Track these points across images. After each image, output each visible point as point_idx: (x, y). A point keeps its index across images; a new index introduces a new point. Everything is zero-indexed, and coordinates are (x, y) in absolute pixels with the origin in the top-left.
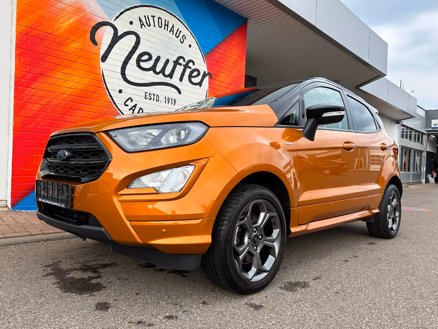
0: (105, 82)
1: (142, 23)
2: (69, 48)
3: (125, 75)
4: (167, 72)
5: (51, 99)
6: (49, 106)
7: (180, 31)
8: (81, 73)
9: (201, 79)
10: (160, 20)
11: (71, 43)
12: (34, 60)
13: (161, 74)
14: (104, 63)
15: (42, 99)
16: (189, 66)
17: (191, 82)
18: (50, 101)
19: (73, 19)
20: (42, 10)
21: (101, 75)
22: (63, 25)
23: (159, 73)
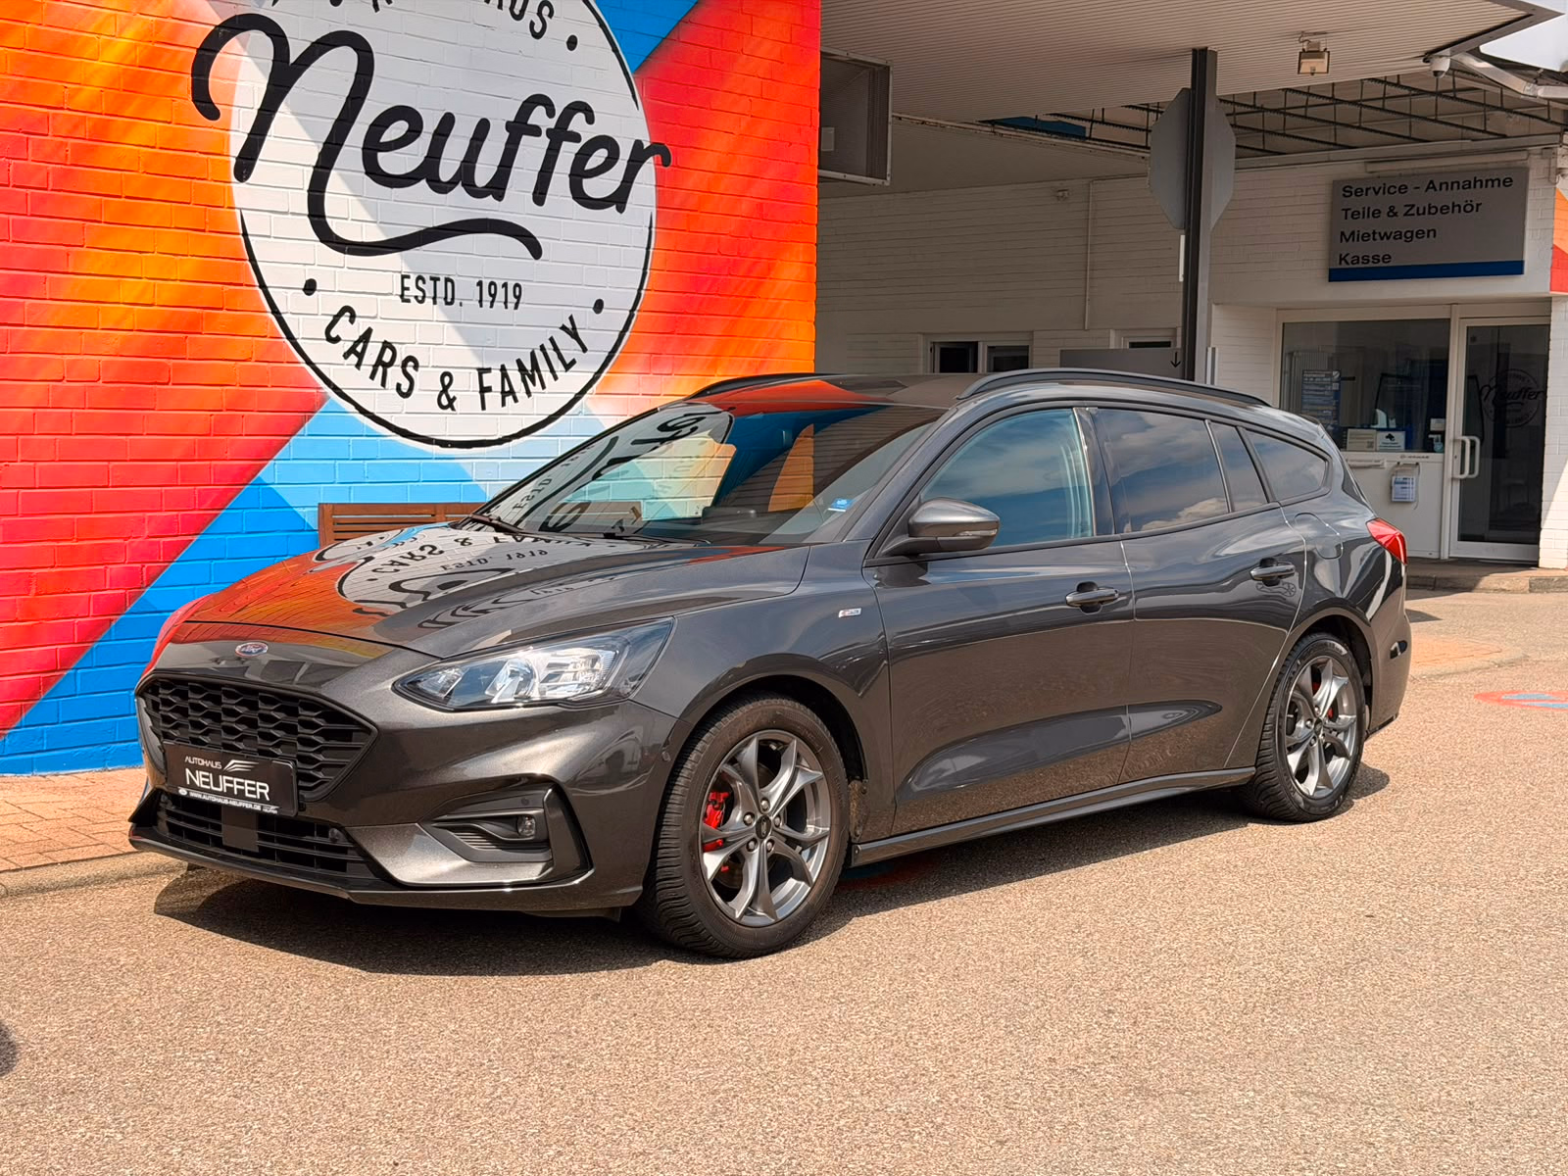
0: (252, 259)
2: (124, 150)
3: (324, 216)
4: (483, 175)
5: (73, 357)
6: (65, 384)
8: (169, 239)
9: (621, 179)
11: (128, 128)
12: (12, 217)
13: (459, 189)
14: (242, 185)
15: (48, 360)
16: (571, 132)
17: (579, 196)
18: (72, 364)
19: (130, 33)
20: (28, 23)
21: (238, 234)
22: (98, 63)
23: (452, 184)
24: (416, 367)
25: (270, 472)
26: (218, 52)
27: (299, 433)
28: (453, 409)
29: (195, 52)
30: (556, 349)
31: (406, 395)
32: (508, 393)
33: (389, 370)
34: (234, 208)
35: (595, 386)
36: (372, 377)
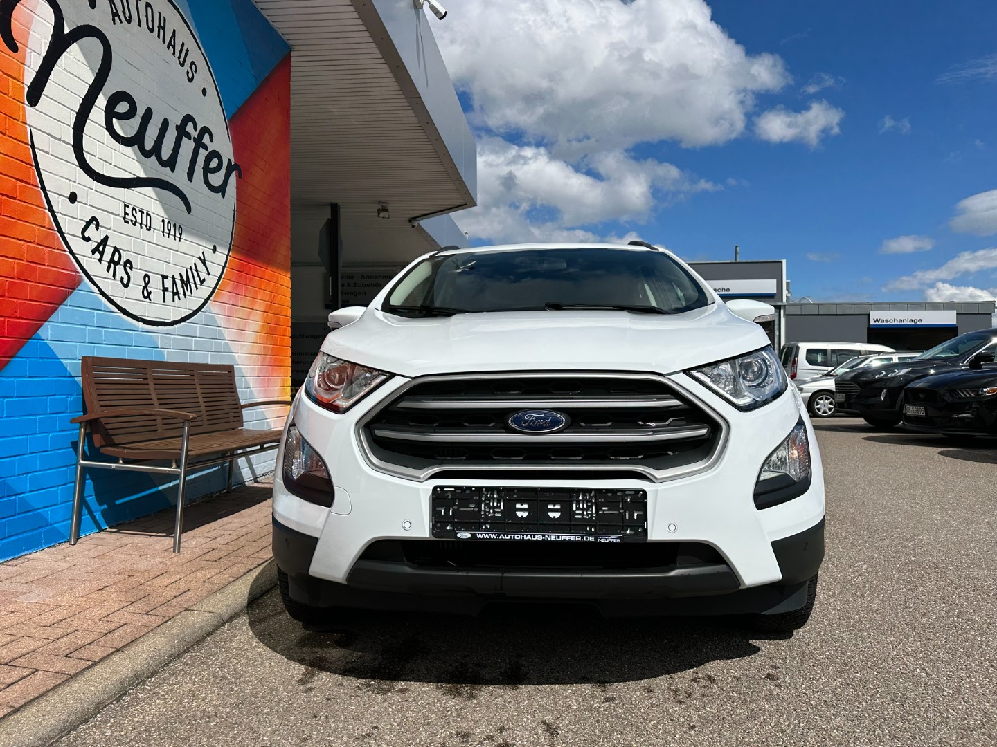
0: (37, 166)
1: (114, 11)
3: (82, 150)
4: (166, 154)
7: (187, 51)
9: (223, 178)
10: (149, 9)
13: (153, 158)
14: (31, 108)
16: (204, 143)
17: (207, 182)
21: (28, 144)
23: (150, 153)
24: (131, 268)
25: (47, 331)
27: (64, 303)
28: (150, 300)
31: (126, 286)
32: (176, 293)
33: (117, 267)
35: (213, 296)
36: (108, 270)
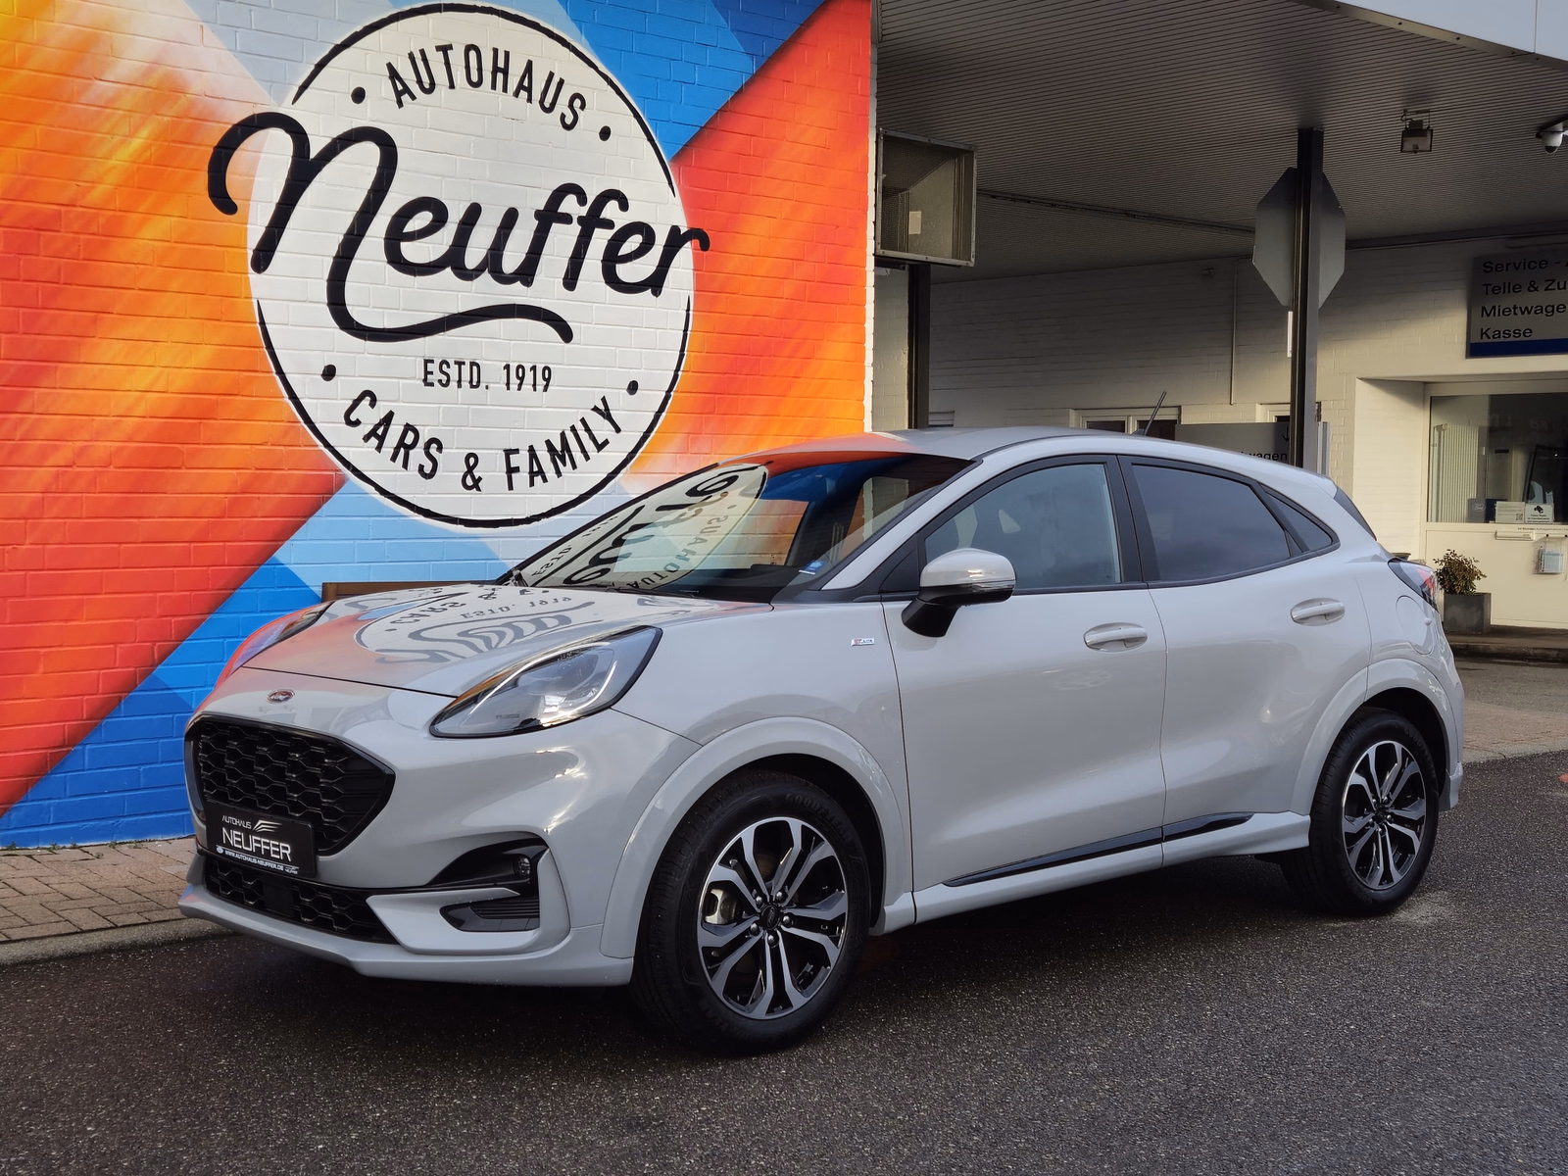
0: (269, 346)
1: (400, 87)
2: (137, 245)
3: (345, 304)
4: (511, 261)
5: (86, 443)
6: (78, 469)
7: (561, 82)
8: (182, 329)
9: (656, 265)
10: (473, 54)
11: (143, 224)
12: (21, 310)
13: (486, 276)
14: (262, 276)
15: (55, 446)
16: (604, 219)
17: (612, 280)
18: (82, 451)
19: (144, 133)
20: (38, 124)
21: (256, 323)
22: (112, 162)
23: (479, 270)
24: (440, 448)
25: (287, 554)
26: (235, 149)
28: (479, 489)
29: (211, 150)
30: (588, 429)
31: (429, 476)
32: (538, 472)
33: (411, 452)
34: (251, 298)
35: (629, 465)
36: (394, 459)
